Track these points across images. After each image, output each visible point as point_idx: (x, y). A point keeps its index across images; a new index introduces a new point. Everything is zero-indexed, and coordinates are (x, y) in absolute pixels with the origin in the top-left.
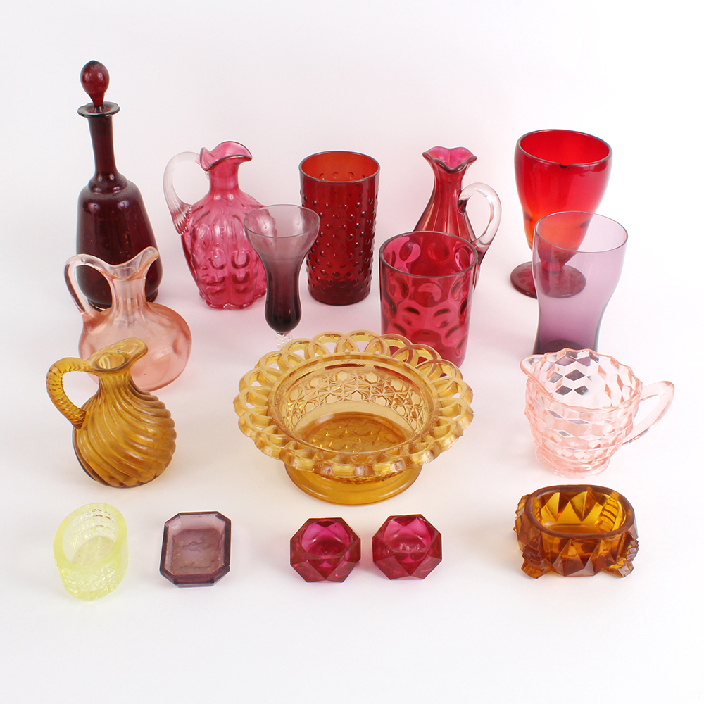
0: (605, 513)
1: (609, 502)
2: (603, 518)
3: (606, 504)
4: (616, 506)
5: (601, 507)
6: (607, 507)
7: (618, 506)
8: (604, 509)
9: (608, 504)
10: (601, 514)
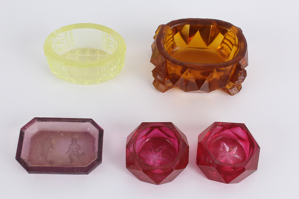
0: (226, 41)
1: (229, 34)
2: (224, 45)
3: (227, 34)
4: (234, 37)
5: (223, 37)
6: (227, 37)
7: (235, 38)
8: (225, 38)
9: (228, 35)
10: (223, 42)
